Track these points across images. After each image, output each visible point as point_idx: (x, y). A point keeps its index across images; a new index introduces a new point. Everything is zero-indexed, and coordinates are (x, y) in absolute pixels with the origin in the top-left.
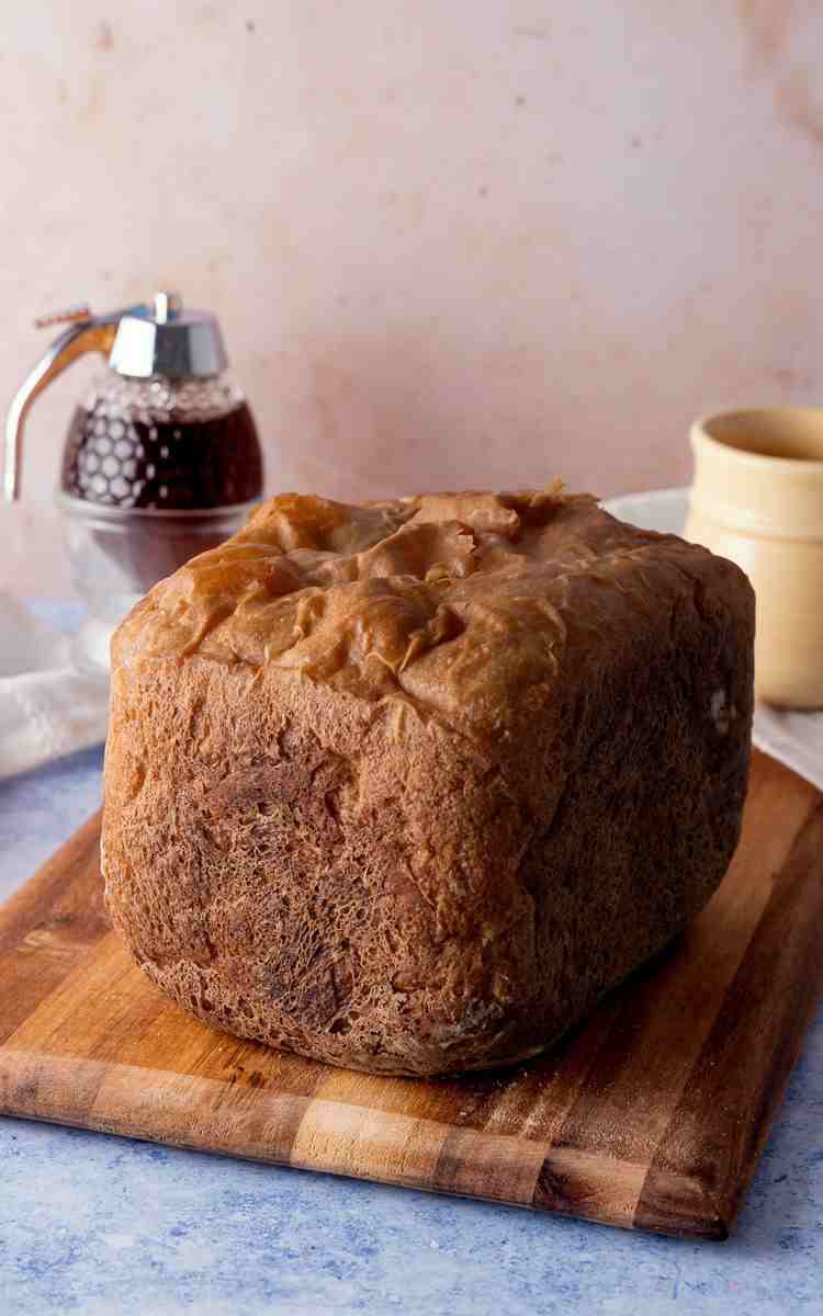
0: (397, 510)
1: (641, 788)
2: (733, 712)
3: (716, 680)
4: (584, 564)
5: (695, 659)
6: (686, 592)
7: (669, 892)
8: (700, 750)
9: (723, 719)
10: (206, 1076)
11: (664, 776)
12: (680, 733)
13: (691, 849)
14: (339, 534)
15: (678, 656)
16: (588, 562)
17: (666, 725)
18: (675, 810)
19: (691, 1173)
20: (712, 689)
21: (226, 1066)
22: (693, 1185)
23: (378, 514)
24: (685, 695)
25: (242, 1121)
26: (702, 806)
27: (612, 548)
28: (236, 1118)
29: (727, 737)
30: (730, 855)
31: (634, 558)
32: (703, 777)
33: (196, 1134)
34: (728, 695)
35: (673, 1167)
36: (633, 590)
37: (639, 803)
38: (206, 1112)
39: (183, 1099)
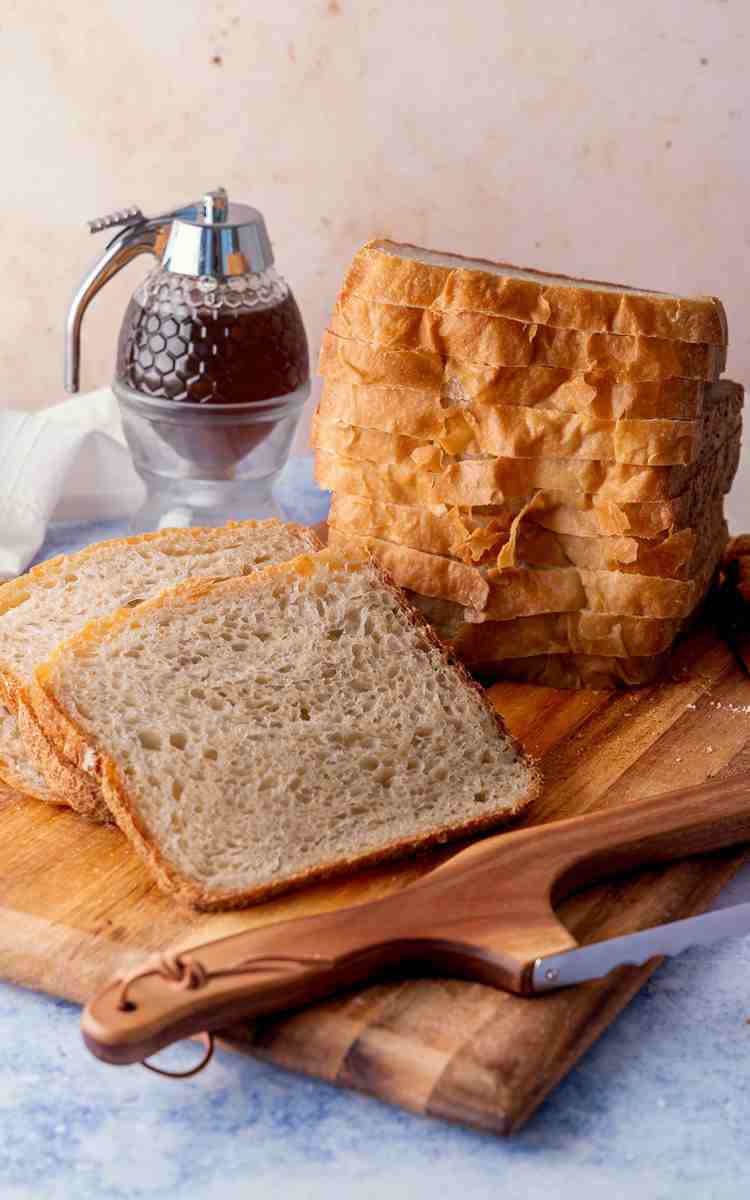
10: (74, 926)
19: (491, 1067)
21: (97, 918)
22: (489, 1079)
25: (92, 972)
28: (87, 968)
33: (48, 982)
35: (476, 1060)
38: (62, 959)
39: (44, 945)
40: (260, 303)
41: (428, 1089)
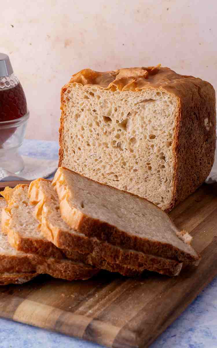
0: (113, 73)
1: (186, 144)
2: (211, 125)
3: (205, 115)
4: (167, 83)
5: (199, 109)
6: (196, 90)
7: (196, 175)
8: (202, 135)
9: (208, 126)
11: (192, 141)
12: (196, 130)
13: (201, 163)
14: (98, 80)
15: (194, 108)
16: (168, 83)
17: (192, 127)
18: (196, 152)
19: (134, 331)
20: (204, 117)
22: (133, 335)
23: (108, 74)
24: (197, 119)
26: (203, 151)
27: (175, 79)
29: (209, 132)
30: (212, 166)
31: (181, 81)
32: (203, 143)
34: (209, 119)
35: (129, 329)
36: (181, 89)
37: (186, 149)
40: (11, 86)
41: (113, 339)
